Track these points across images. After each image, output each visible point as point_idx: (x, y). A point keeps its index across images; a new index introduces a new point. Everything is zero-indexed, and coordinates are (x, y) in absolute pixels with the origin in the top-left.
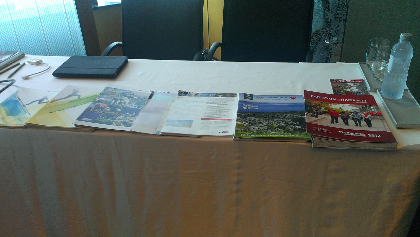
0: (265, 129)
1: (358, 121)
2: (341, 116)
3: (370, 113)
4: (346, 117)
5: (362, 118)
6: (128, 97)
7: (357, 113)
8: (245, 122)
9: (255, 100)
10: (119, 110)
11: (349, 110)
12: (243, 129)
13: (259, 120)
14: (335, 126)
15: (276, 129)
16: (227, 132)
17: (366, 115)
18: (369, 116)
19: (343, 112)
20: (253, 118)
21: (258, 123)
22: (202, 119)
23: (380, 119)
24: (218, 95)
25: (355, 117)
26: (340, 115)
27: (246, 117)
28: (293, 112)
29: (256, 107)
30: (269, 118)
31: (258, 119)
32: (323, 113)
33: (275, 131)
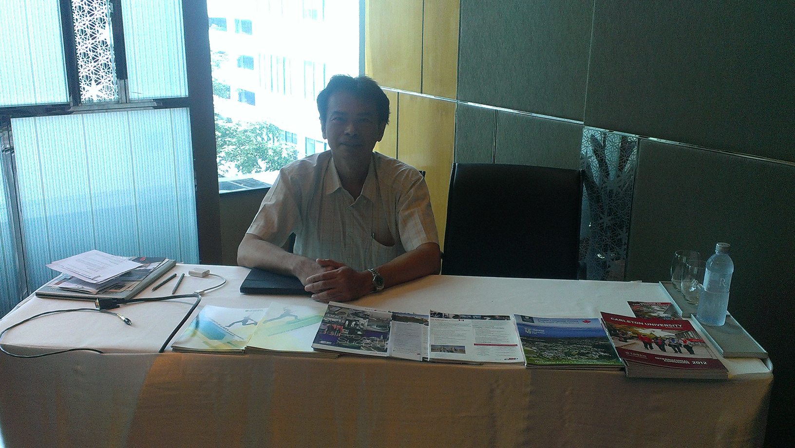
0: (562, 355)
1: (676, 347)
2: (655, 342)
3: (689, 340)
4: (661, 343)
5: (681, 345)
6: (364, 318)
7: (673, 339)
8: (534, 348)
9: (536, 323)
10: (359, 333)
11: (662, 336)
12: (535, 356)
13: (551, 346)
14: (649, 351)
15: (576, 356)
16: (515, 359)
17: (685, 342)
18: (688, 342)
19: (656, 338)
20: (543, 344)
21: (551, 349)
22: (475, 344)
23: (703, 346)
24: (485, 318)
25: (672, 344)
26: (653, 340)
27: (533, 342)
28: (592, 338)
29: (542, 332)
30: (563, 344)
31: (549, 345)
32: (632, 338)
33: (575, 358)
